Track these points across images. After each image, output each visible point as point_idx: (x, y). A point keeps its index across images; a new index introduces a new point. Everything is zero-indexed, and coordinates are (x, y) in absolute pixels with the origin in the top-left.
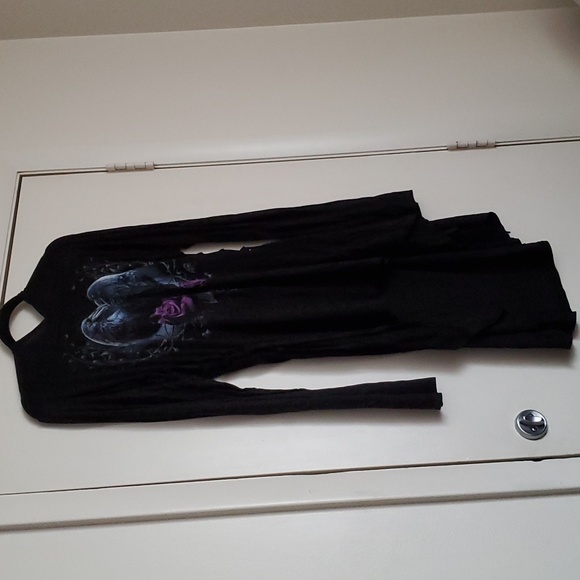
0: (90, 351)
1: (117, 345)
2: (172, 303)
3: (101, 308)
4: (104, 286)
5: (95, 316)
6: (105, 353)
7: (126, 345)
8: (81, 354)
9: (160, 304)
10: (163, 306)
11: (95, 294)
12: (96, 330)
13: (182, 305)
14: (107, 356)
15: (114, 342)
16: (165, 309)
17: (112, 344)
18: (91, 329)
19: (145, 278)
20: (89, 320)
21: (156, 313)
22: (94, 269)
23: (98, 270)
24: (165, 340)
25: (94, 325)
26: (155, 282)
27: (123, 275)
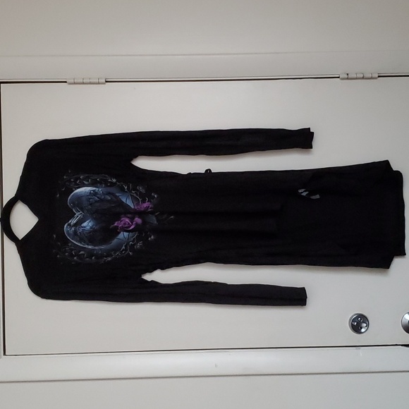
0: (72, 250)
1: (90, 247)
2: (127, 220)
3: (78, 215)
4: (79, 197)
6: (81, 253)
7: (96, 248)
8: (66, 251)
9: (119, 219)
10: (121, 221)
11: (73, 203)
12: (75, 232)
14: (84, 254)
15: (88, 245)
16: (122, 223)
17: (86, 246)
18: (71, 232)
19: (109, 194)
20: (70, 225)
21: (115, 224)
22: (72, 180)
23: (75, 181)
24: (124, 247)
25: (73, 229)
26: (116, 197)
27: (94, 191)
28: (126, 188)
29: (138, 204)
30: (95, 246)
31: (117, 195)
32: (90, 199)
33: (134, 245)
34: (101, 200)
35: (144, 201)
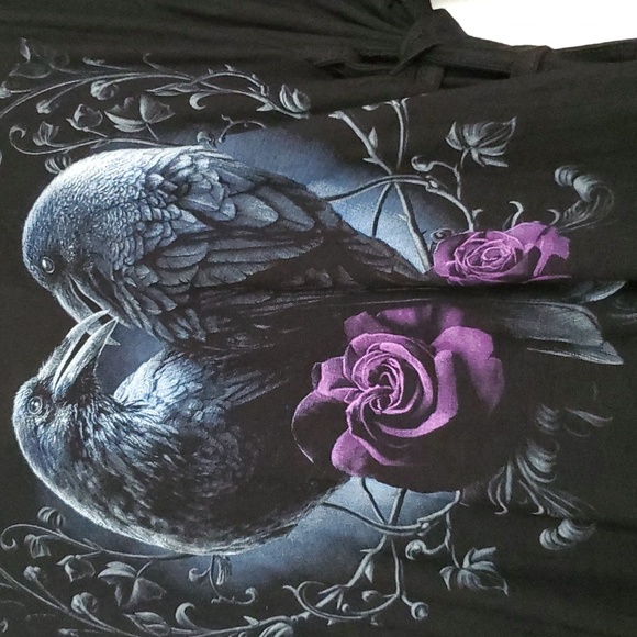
1: (159, 541)
2: (392, 345)
3: (88, 329)
4: (86, 216)
5: (60, 370)
6: (115, 569)
9: (336, 344)
10: (354, 356)
11: (55, 255)
12: (75, 442)
13: (440, 358)
14: (127, 584)
15: (144, 523)
16: (363, 370)
17: (137, 533)
18: (51, 437)
19: (264, 185)
20: (41, 391)
21: (323, 390)
22: (42, 108)
23: (60, 115)
24: (366, 569)
25: (63, 417)
26: (312, 206)
27: (166, 172)
28: (371, 141)
29: (454, 241)
30: (188, 537)
31: (320, 190)
32: (149, 224)
33: (443, 559)
34: (219, 230)
35: (495, 219)
